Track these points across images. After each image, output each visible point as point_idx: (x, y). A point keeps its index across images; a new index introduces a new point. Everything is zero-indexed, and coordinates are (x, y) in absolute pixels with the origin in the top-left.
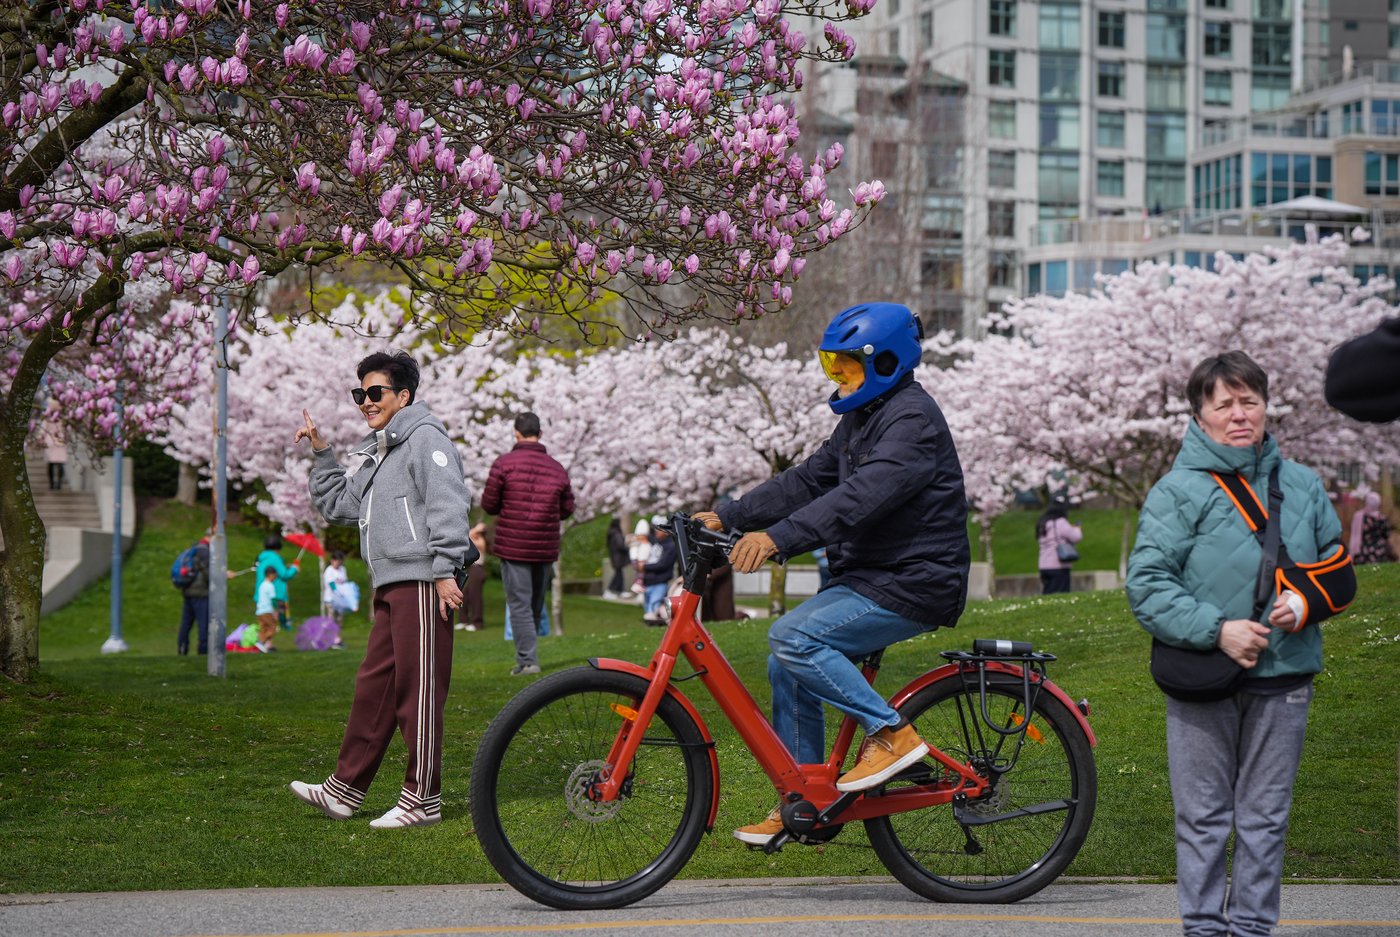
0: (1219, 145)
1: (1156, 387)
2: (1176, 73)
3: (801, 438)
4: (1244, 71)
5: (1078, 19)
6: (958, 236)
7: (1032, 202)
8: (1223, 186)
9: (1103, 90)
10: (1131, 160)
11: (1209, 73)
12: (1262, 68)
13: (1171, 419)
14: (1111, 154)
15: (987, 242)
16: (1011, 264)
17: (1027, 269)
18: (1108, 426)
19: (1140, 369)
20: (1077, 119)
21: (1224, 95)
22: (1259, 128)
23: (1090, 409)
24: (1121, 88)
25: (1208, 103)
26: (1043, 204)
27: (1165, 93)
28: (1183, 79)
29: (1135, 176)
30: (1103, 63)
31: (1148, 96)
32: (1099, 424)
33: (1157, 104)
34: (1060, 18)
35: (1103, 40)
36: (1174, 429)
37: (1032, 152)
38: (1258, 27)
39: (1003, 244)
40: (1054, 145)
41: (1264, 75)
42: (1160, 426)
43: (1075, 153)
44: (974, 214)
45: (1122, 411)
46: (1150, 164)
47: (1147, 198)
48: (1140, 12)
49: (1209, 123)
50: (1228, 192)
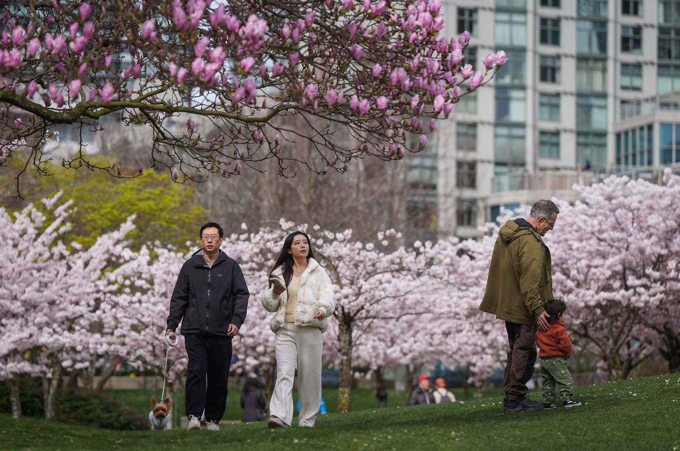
0: (635, 117)
1: (619, 268)
2: (600, 65)
3: (361, 299)
4: (652, 63)
5: (525, 23)
6: (434, 187)
7: (489, 162)
8: (638, 149)
9: (544, 78)
10: (565, 131)
11: (625, 65)
12: (666, 61)
13: (631, 291)
14: (550, 126)
15: (456, 193)
16: (474, 209)
17: (489, 211)
18: (584, 296)
19: (604, 256)
20: (524, 99)
21: (636, 82)
22: (665, 105)
23: (570, 284)
24: (557, 76)
25: (624, 88)
26: (498, 164)
27: (590, 81)
28: (604, 70)
29: (568, 143)
30: (543, 57)
31: (579, 83)
32: (577, 295)
33: (585, 88)
34: (511, 22)
35: (544, 40)
36: (633, 299)
37: (489, 124)
38: (663, 30)
39: (468, 194)
40: (506, 119)
41: (668, 66)
42: (623, 296)
43: (522, 125)
44: (446, 170)
45: (594, 286)
46: (579, 134)
47: (577, 159)
48: (572, 19)
49: (623, 102)
50: (642, 153)
